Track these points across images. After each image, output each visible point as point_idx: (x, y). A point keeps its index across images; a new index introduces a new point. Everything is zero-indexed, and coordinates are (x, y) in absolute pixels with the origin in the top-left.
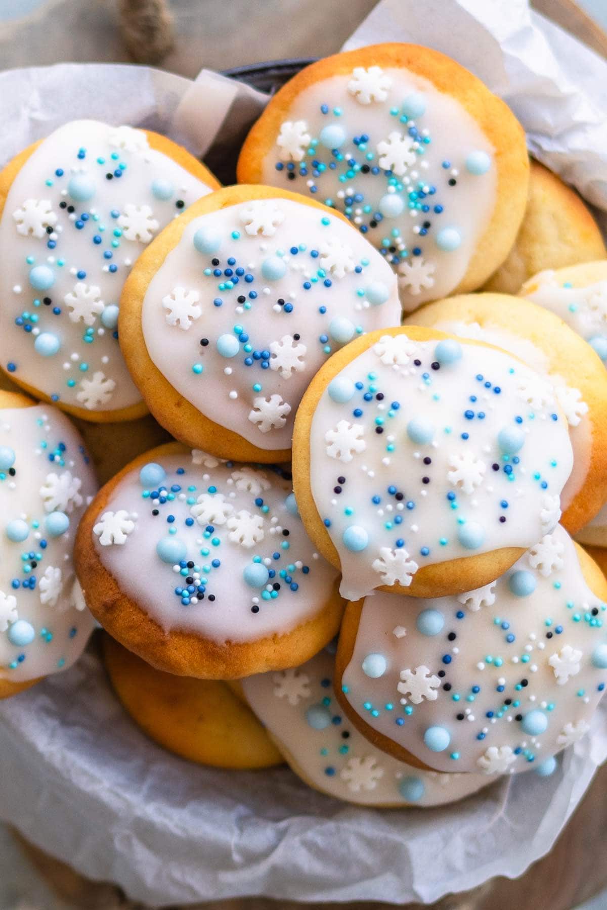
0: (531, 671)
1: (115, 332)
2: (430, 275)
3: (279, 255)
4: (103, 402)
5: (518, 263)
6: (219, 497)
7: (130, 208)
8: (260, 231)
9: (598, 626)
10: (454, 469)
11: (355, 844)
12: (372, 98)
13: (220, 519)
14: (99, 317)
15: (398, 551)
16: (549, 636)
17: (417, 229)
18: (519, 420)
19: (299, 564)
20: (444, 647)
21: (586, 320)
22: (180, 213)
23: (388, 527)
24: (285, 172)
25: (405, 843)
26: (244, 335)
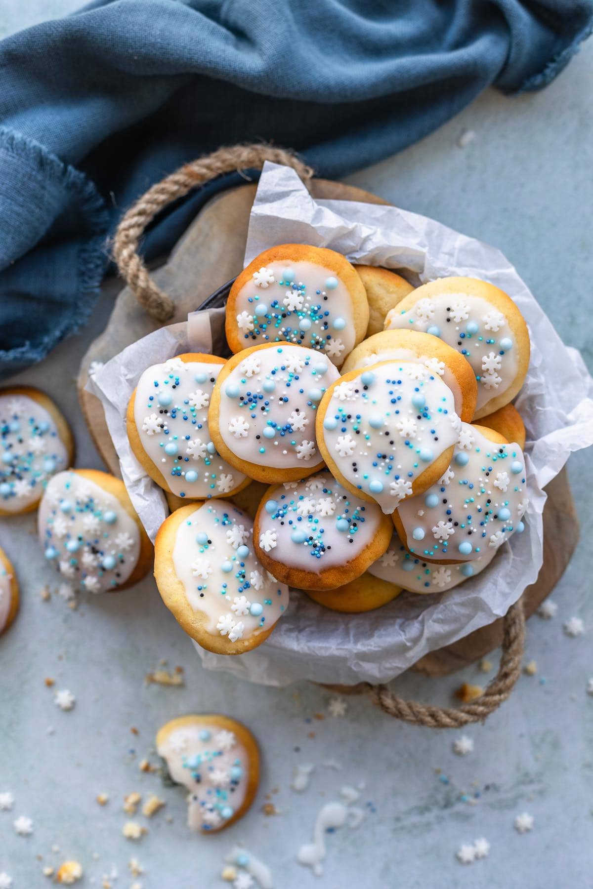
0: (489, 495)
1: (217, 454)
2: (340, 344)
3: (268, 378)
4: (232, 486)
5: (376, 314)
6: (306, 499)
7: (192, 395)
8: (253, 372)
9: (506, 456)
10: (401, 430)
11: (456, 609)
12: (268, 283)
13: (312, 510)
14: (206, 451)
15: (398, 481)
16: (487, 474)
17: (323, 328)
18: (417, 390)
19: (358, 508)
20: (444, 508)
21: (420, 323)
22: (215, 384)
23: (387, 474)
24: (250, 337)
25: (478, 596)
26: (274, 424)
